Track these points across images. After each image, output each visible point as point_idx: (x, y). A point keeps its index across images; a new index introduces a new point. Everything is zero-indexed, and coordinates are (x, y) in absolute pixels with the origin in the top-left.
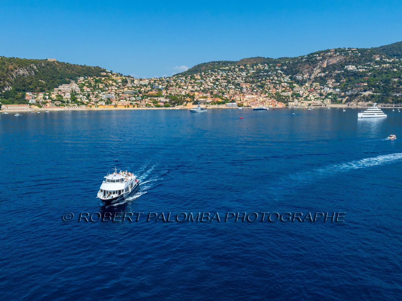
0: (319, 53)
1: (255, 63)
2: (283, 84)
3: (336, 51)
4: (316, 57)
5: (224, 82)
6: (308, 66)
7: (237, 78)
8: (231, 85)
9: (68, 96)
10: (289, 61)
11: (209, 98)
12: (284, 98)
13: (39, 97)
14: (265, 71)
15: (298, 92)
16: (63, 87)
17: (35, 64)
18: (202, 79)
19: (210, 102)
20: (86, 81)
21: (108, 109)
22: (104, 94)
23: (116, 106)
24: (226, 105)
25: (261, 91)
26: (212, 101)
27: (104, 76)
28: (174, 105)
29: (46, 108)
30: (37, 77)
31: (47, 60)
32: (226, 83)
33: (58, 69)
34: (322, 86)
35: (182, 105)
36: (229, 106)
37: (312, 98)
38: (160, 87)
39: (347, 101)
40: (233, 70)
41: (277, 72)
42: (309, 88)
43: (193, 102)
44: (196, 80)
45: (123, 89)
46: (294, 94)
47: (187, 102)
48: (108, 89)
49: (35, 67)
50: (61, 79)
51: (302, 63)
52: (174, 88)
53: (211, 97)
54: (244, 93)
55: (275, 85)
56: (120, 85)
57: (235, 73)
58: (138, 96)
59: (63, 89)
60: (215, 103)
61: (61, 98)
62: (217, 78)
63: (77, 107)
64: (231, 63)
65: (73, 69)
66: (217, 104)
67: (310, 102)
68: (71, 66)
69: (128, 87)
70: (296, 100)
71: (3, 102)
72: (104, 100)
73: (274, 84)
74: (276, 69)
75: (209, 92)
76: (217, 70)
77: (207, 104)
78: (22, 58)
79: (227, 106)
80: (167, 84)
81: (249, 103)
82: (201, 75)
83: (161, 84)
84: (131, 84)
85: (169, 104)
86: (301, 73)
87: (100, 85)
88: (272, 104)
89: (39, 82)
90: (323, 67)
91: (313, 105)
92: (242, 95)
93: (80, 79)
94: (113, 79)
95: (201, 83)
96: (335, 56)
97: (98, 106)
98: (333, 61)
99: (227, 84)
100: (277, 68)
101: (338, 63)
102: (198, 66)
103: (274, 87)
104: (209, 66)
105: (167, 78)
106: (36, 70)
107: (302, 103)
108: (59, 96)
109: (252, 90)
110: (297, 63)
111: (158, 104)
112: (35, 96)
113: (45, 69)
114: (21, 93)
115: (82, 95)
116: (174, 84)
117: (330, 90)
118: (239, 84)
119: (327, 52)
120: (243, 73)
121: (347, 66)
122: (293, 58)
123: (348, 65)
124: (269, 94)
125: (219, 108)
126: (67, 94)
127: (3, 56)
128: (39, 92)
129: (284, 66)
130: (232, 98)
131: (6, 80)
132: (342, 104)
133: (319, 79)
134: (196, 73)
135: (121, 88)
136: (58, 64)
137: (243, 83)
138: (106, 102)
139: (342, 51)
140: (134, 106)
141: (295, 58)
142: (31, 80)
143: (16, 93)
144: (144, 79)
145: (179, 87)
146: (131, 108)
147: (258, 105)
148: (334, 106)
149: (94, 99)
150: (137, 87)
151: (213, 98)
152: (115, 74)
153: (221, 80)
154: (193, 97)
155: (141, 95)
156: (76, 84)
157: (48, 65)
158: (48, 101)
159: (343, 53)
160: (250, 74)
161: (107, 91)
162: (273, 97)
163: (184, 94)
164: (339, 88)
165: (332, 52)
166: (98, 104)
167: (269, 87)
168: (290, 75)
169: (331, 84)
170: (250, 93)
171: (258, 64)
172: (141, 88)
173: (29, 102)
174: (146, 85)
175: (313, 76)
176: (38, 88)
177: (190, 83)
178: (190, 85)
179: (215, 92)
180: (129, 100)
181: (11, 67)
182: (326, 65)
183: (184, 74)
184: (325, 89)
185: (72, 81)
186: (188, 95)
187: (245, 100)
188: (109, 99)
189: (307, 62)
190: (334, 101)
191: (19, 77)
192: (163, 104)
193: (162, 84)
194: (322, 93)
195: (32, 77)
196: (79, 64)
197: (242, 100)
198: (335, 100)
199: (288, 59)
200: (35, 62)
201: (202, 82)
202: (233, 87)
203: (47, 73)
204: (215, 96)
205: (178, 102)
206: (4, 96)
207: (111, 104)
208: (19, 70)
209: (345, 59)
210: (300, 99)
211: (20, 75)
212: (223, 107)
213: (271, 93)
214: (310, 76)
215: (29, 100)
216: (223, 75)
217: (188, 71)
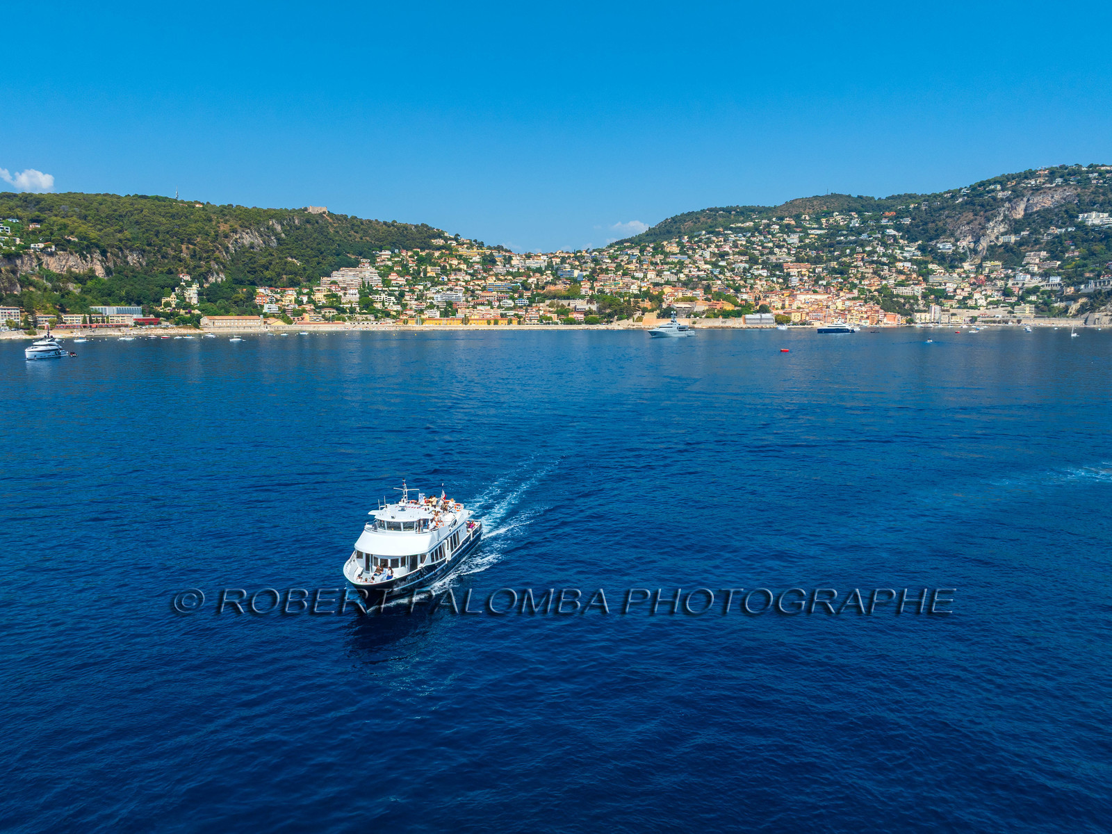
0: (1002, 181)
1: (825, 209)
2: (899, 265)
3: (1052, 174)
4: (993, 191)
5: (741, 262)
6: (971, 216)
7: (776, 250)
8: (758, 269)
9: (352, 297)
10: (919, 204)
11: (700, 302)
12: (902, 301)
13: (287, 298)
14: (851, 231)
15: (940, 285)
16: (343, 276)
17: (277, 220)
18: (682, 252)
19: (703, 313)
20: (396, 259)
21: (447, 329)
22: (438, 292)
23: (465, 320)
24: (745, 319)
25: (841, 283)
26: (707, 310)
27: (439, 248)
28: (609, 318)
29: (302, 324)
30: (281, 251)
31: (306, 209)
32: (746, 262)
33: (331, 231)
34: (1011, 269)
35: (631, 320)
36: (753, 321)
37: (982, 302)
38: (576, 273)
39: (1082, 310)
40: (764, 229)
41: (883, 233)
42: (972, 275)
43: (658, 311)
44: (667, 255)
45: (485, 279)
46: (931, 291)
47: (644, 311)
48: (449, 280)
49: (278, 228)
50: (338, 255)
51: (954, 208)
52: (610, 275)
53: (707, 299)
54: (794, 288)
55: (877, 267)
56: (476, 270)
57: (770, 236)
58: (521, 296)
59: (341, 279)
60: (715, 314)
61: (337, 301)
62: (721, 250)
63: (374, 323)
64: (760, 212)
65: (366, 233)
66: (721, 318)
67: (975, 313)
68: (362, 223)
69: (496, 275)
70: (935, 308)
71: (204, 310)
72: (438, 307)
73: (876, 264)
74: (882, 226)
75: (700, 286)
76: (721, 230)
77: (695, 317)
78: (250, 207)
79: (748, 321)
80: (592, 265)
81: (807, 314)
82: (680, 244)
83: (578, 266)
84: (505, 266)
85: (597, 316)
86: (952, 235)
87: (429, 269)
88: (868, 318)
89: (286, 263)
90: (1014, 220)
91: (985, 322)
92: (787, 293)
93: (381, 255)
94: (461, 256)
95: (681, 263)
96: (1050, 189)
97: (423, 321)
98: (1044, 202)
99: (747, 266)
100: (884, 222)
101: (1057, 207)
102: (675, 220)
103: (875, 273)
104: (702, 219)
105: (594, 251)
106: (280, 234)
107: (953, 315)
108: (330, 295)
109: (816, 282)
110: (940, 209)
111: (570, 316)
112: (278, 296)
113: (301, 232)
114: (245, 290)
115: (386, 293)
116: (612, 267)
117: (1033, 281)
118: (779, 266)
119: (1026, 178)
120: (792, 236)
121: (1086, 215)
122: (929, 196)
123: (1086, 212)
124: (862, 291)
125: (727, 327)
126: (351, 292)
127: (208, 203)
128: (287, 287)
129: (902, 218)
130: (761, 303)
131: (213, 257)
132: (1068, 317)
133: (1002, 250)
134: (668, 239)
135: (479, 277)
136: (331, 220)
137: (791, 262)
138: (443, 311)
139: (1069, 174)
140: (510, 322)
141: (935, 196)
142: (270, 258)
143: (234, 290)
144: (535, 255)
145: (624, 275)
146: (503, 326)
147: (830, 319)
148: (1044, 323)
149: (413, 304)
150: (518, 274)
151: (709, 300)
152: (466, 244)
153: (734, 255)
154: (659, 299)
155: (529, 294)
156: (373, 267)
157: (308, 221)
158: (308, 307)
159: (1072, 178)
160: (810, 239)
161: (446, 285)
162: (871, 299)
163: (636, 292)
164: (1059, 274)
165: (1040, 176)
166: (423, 317)
167: (862, 273)
168: (920, 242)
169: (1035, 264)
170: (809, 290)
171: (833, 212)
172: (529, 277)
173: (264, 311)
174: (540, 268)
175: (984, 244)
176: (284, 276)
177: (652, 263)
178: (652, 268)
179: (717, 285)
180: (499, 307)
181: (224, 228)
182: (1022, 213)
183: (637, 242)
184: (1018, 278)
185: (364, 260)
186: (646, 295)
187: (794, 306)
188: (450, 304)
189: (968, 206)
190: (1043, 309)
191: (244, 250)
192: (581, 317)
193: (581, 267)
194: (1008, 288)
195: (271, 250)
196: (381, 220)
197: (787, 306)
198: (1046, 308)
199: (915, 198)
200: (279, 216)
201: (683, 262)
202: (765, 273)
203: (305, 241)
204: (717, 298)
205: (622, 312)
206: (207, 295)
207: (454, 315)
208: (241, 234)
209: (1078, 195)
210: (947, 304)
211: (243, 246)
212: (737, 326)
213: (868, 290)
214: (977, 241)
215: (262, 307)
216: (739, 242)
217: (647, 234)
